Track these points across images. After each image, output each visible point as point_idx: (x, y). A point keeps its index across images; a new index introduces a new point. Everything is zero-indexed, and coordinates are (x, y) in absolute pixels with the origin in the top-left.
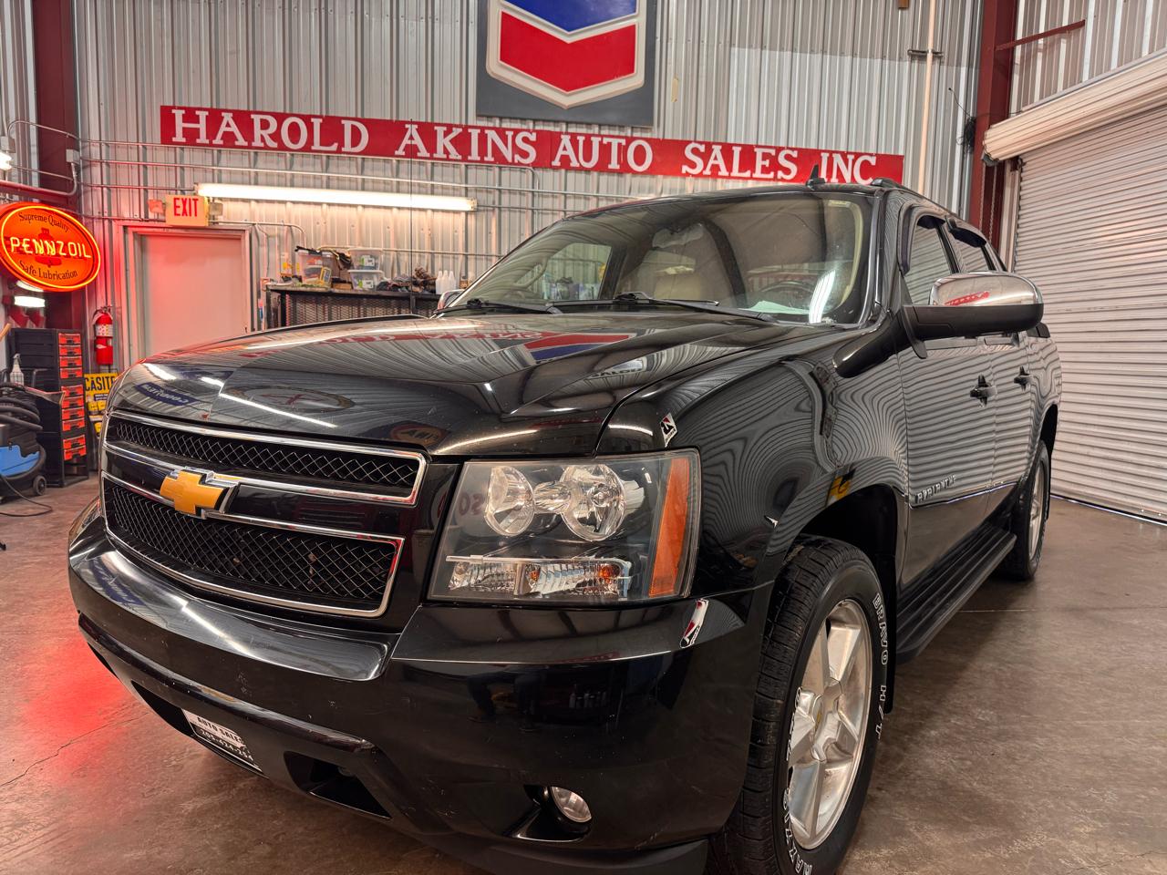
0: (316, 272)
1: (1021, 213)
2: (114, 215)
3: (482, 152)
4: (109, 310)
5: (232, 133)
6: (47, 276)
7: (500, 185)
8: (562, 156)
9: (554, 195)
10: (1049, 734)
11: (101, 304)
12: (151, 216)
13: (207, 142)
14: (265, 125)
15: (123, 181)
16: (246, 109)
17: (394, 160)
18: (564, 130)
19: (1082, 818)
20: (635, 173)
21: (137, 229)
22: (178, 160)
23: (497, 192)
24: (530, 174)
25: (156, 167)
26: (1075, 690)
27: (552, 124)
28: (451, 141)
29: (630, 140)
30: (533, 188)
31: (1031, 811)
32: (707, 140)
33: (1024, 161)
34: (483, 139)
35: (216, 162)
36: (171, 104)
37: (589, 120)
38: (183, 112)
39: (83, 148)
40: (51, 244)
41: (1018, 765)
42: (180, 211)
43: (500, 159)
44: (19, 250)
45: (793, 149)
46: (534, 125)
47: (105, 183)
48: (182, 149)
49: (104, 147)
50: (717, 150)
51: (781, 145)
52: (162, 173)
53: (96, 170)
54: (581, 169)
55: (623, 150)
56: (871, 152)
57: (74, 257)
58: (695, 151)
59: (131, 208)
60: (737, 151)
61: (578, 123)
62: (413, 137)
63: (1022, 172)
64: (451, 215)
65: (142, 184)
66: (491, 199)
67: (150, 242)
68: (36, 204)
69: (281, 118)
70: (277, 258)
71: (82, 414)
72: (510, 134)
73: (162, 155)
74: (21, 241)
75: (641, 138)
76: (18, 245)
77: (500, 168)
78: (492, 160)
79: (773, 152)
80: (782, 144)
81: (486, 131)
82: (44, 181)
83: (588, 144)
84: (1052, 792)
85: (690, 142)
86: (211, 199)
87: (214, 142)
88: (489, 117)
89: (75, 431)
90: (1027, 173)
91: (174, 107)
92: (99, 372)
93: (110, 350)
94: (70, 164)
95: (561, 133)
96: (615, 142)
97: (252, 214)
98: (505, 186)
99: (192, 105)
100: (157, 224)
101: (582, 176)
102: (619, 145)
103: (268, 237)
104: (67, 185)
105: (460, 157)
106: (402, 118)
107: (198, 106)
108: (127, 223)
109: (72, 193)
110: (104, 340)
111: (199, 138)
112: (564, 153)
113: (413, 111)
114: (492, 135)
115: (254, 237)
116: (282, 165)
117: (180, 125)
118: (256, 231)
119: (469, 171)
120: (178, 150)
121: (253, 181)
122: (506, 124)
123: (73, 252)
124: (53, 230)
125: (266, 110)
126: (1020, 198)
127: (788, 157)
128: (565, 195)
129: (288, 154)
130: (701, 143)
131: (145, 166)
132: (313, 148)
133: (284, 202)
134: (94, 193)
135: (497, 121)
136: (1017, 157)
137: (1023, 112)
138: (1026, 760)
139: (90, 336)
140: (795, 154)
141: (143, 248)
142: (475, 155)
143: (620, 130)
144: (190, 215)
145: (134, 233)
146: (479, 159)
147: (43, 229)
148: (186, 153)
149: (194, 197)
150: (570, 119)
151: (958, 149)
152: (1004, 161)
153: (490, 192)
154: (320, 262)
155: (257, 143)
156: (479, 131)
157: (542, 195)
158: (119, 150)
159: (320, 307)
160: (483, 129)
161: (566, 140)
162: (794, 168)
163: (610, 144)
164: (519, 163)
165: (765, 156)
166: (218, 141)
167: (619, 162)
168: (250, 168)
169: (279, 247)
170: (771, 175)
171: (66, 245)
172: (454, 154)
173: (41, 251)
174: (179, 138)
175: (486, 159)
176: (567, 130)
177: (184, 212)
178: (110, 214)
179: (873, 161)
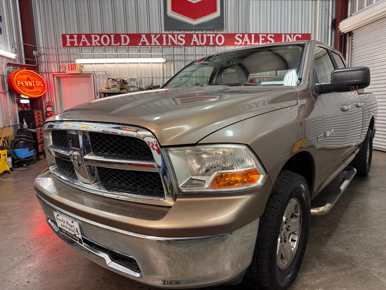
0: (115, 86)
1: (352, 51)
2: (50, 71)
3: (167, 42)
4: (50, 103)
5: (85, 42)
6: (30, 93)
7: (173, 53)
8: (194, 42)
9: (191, 55)
10: (364, 232)
11: (47, 101)
12: (61, 71)
13: (77, 45)
14: (96, 38)
15: (52, 60)
16: (89, 33)
17: (138, 47)
18: (194, 33)
19: (375, 260)
20: (219, 46)
21: (57, 76)
22: (69, 52)
23: (173, 55)
24: (183, 48)
25: (62, 54)
26: (374, 216)
27: (190, 31)
28: (157, 39)
29: (216, 35)
30: (185, 53)
31: (358, 258)
32: (243, 33)
33: (353, 33)
34: (167, 37)
35: (81, 52)
36: (65, 33)
37: (202, 29)
38: (69, 36)
39: (38, 50)
40: (30, 82)
41: (354, 242)
42: (70, 69)
43: (173, 44)
44: (21, 85)
45: (272, 34)
46: (184, 32)
47: (46, 61)
48: (70, 48)
49: (45, 49)
50: (246, 36)
51: (268, 33)
52: (64, 56)
53: (43, 57)
54: (200, 45)
55: (214, 38)
56: (299, 33)
57: (38, 86)
58: (239, 37)
59: (55, 69)
60: (253, 36)
61: (199, 30)
62: (144, 39)
63: (352, 37)
64: (158, 64)
65: (58, 61)
66: (170, 58)
67: (62, 80)
68: (25, 70)
69: (101, 35)
70: (102, 82)
72: (176, 35)
73: (63, 50)
74: (21, 82)
75: (220, 34)
76: (20, 83)
77: (173, 47)
78: (171, 44)
79: (265, 35)
81: (168, 35)
82: (27, 62)
83: (202, 37)
84: (366, 251)
85: (237, 34)
86: (80, 64)
87: (80, 45)
88: (169, 30)
90: (355, 37)
91: (66, 34)
94: (34, 55)
95: (193, 34)
96: (211, 36)
97: (93, 68)
98: (175, 53)
99: (72, 33)
100: (63, 73)
101: (201, 48)
102: (213, 36)
103: (99, 75)
104: (34, 62)
105: (160, 44)
106: (140, 33)
107: (74, 33)
108: (54, 74)
109: (36, 65)
110: (49, 112)
111: (75, 44)
112: (194, 40)
113: (144, 30)
114: (170, 36)
115: (94, 76)
116: (102, 51)
117: (68, 40)
118: (95, 74)
119: (163, 49)
120: (68, 48)
121: (93, 57)
122: (174, 32)
123: (37, 84)
124: (31, 77)
125: (96, 33)
126: (352, 46)
127: (271, 37)
128: (195, 55)
129: (104, 47)
130: (240, 34)
131: (58, 55)
132: (112, 45)
133: (103, 63)
134: (43, 65)
135: (172, 31)
136: (351, 32)
137: (352, 16)
138: (357, 241)
139: (45, 111)
140: (273, 36)
141: (59, 81)
142: (165, 43)
143: (213, 31)
144: (74, 70)
145: (56, 77)
146: (166, 44)
147: (28, 78)
148: (71, 49)
149: (75, 64)
150: (196, 29)
151: (330, 30)
152: (346, 33)
153: (170, 56)
154: (116, 83)
155: (94, 44)
156: (166, 35)
157: (188, 55)
158: (49, 50)
160: (167, 34)
161: (195, 36)
162: (273, 40)
163: (210, 36)
164: (180, 45)
165: (263, 37)
166: (81, 45)
167: (213, 42)
168: (92, 53)
169: (103, 79)
170: (265, 43)
171: (35, 82)
172: (158, 44)
173: (28, 85)
174: (68, 44)
175: (168, 44)
176: (195, 32)
177: (72, 69)
178: (48, 71)
179: (300, 36)
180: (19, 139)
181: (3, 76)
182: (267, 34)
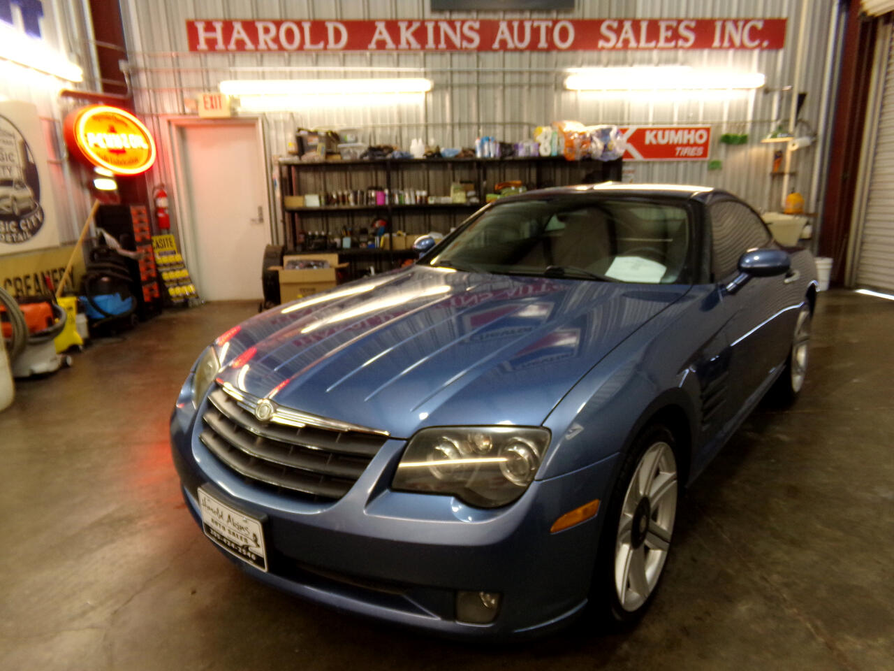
0: (314, 148)
2: (160, 111)
3: (437, 41)
4: (164, 187)
5: (242, 40)
6: (118, 163)
7: (451, 67)
8: (501, 40)
11: (157, 182)
12: (188, 110)
13: (224, 48)
14: (267, 31)
15: (164, 85)
16: (251, 18)
17: (368, 53)
18: (502, 18)
20: (559, 50)
21: (177, 122)
22: (203, 64)
23: (449, 73)
24: (475, 57)
27: (491, 13)
28: (413, 34)
29: (555, 22)
30: (478, 67)
32: (619, 17)
34: (437, 30)
35: (232, 64)
36: (194, 18)
37: (522, 7)
38: (204, 24)
39: (131, 58)
42: (209, 106)
43: (450, 45)
44: (95, 144)
45: (691, 20)
46: (478, 15)
47: (150, 86)
48: (206, 55)
49: (147, 59)
50: (627, 25)
51: (681, 17)
52: (192, 76)
53: (143, 76)
54: (516, 50)
55: (550, 31)
56: (758, 17)
58: (610, 28)
59: (172, 105)
60: (644, 26)
61: (513, 11)
62: (382, 33)
64: (414, 94)
65: (178, 86)
66: (445, 79)
67: (190, 133)
68: (102, 107)
69: (278, 24)
70: (284, 138)
71: (152, 266)
72: (458, 25)
73: (190, 61)
74: (95, 137)
75: (565, 20)
76: (93, 140)
77: (451, 54)
78: (445, 47)
79: (674, 24)
80: (682, 15)
81: (440, 24)
82: (106, 88)
83: (521, 28)
85: (605, 20)
86: (231, 96)
87: (229, 48)
88: (441, 11)
89: (150, 280)
91: (196, 21)
92: (160, 233)
93: (167, 218)
94: (122, 72)
95: (499, 20)
96: (543, 25)
98: (455, 68)
99: (210, 18)
100: (192, 117)
101: (516, 55)
102: (547, 28)
103: (276, 122)
104: (123, 90)
105: (419, 46)
106: (373, 17)
107: (215, 18)
108: (170, 118)
109: (127, 97)
110: (162, 210)
111: (217, 45)
112: (502, 37)
113: (380, 11)
114: (444, 27)
115: (265, 124)
116: (282, 63)
117: (202, 35)
118: (267, 120)
119: (427, 58)
120: (202, 56)
121: (261, 77)
122: (455, 16)
124: (118, 127)
125: (266, 18)
127: (688, 28)
128: (504, 71)
129: (286, 54)
130: (615, 20)
131: (179, 72)
132: (305, 48)
134: (144, 95)
135: (448, 14)
136: (888, 14)
139: (152, 207)
140: (693, 24)
141: (184, 137)
143: (547, 14)
144: (216, 107)
145: (176, 125)
146: (434, 47)
147: (110, 126)
148: (209, 58)
149: (218, 94)
150: (506, 7)
151: (835, 9)
152: (879, 17)
153: (444, 73)
154: (317, 140)
155: (262, 46)
156: (433, 24)
157: (486, 73)
158: (157, 59)
159: (317, 176)
160: (436, 21)
161: (503, 26)
162: (692, 37)
163: (538, 29)
164: (466, 49)
165: (668, 28)
166: (232, 46)
167: (547, 40)
168: (258, 67)
169: (284, 130)
170: (673, 44)
171: (128, 138)
172: (415, 44)
174: (203, 45)
175: (440, 47)
176: (504, 16)
177: (212, 106)
178: (157, 110)
179: (760, 25)
180: (97, 273)
181: (52, 122)
182: (679, 22)
